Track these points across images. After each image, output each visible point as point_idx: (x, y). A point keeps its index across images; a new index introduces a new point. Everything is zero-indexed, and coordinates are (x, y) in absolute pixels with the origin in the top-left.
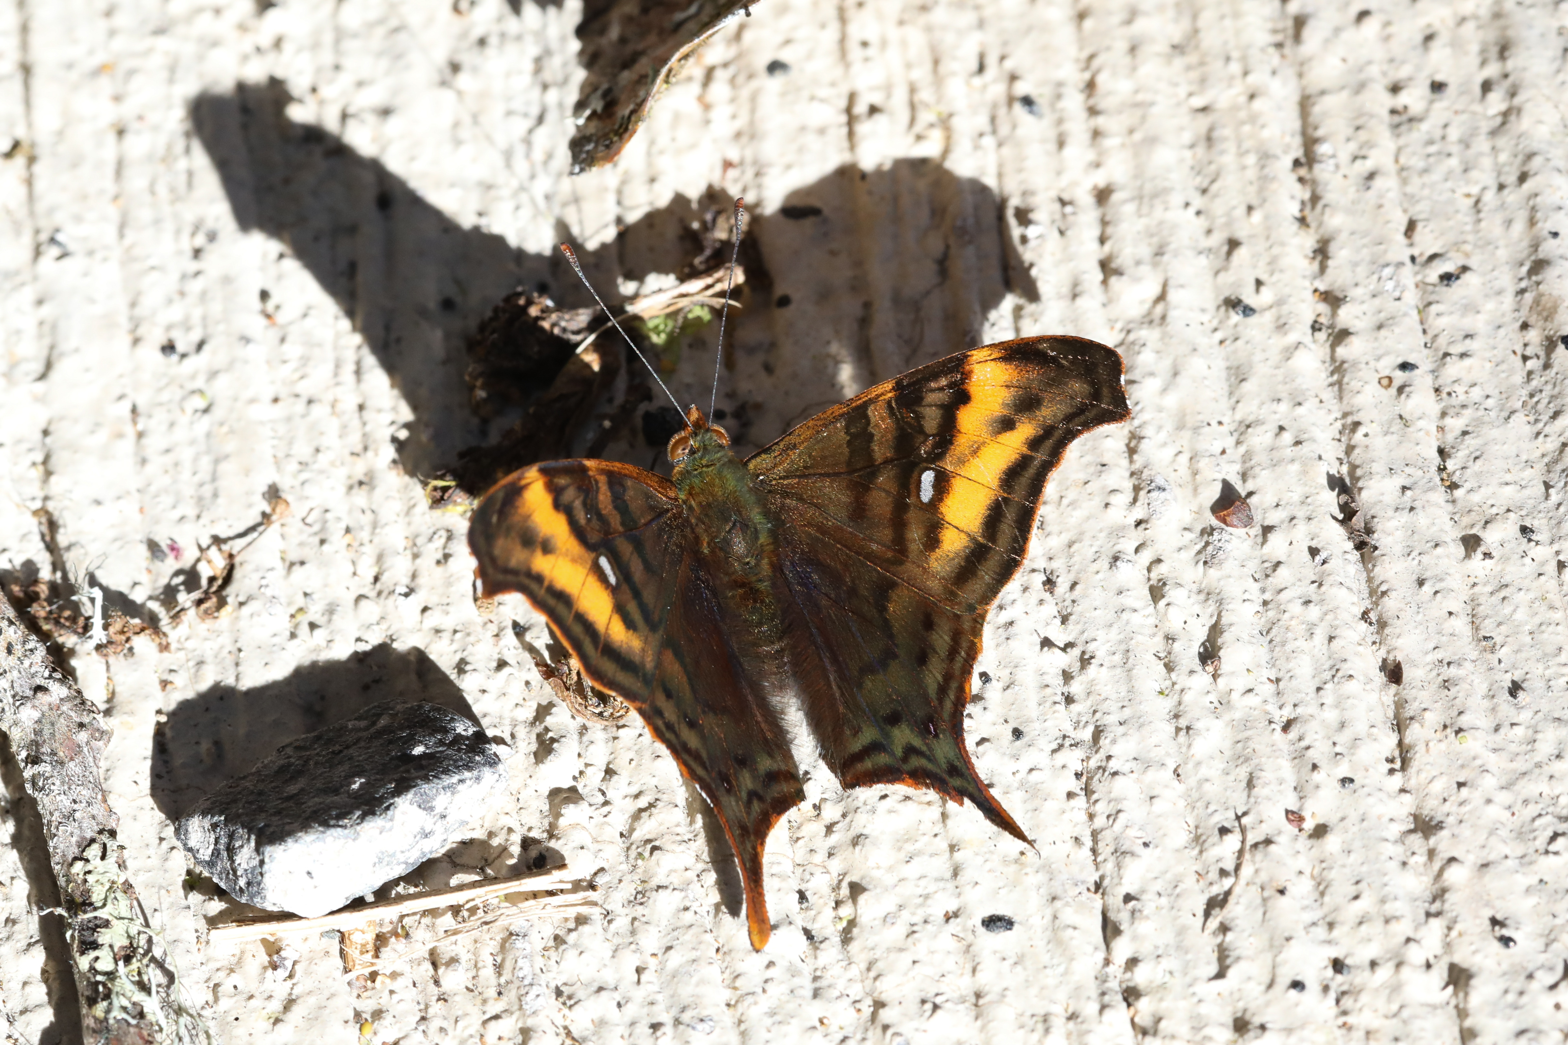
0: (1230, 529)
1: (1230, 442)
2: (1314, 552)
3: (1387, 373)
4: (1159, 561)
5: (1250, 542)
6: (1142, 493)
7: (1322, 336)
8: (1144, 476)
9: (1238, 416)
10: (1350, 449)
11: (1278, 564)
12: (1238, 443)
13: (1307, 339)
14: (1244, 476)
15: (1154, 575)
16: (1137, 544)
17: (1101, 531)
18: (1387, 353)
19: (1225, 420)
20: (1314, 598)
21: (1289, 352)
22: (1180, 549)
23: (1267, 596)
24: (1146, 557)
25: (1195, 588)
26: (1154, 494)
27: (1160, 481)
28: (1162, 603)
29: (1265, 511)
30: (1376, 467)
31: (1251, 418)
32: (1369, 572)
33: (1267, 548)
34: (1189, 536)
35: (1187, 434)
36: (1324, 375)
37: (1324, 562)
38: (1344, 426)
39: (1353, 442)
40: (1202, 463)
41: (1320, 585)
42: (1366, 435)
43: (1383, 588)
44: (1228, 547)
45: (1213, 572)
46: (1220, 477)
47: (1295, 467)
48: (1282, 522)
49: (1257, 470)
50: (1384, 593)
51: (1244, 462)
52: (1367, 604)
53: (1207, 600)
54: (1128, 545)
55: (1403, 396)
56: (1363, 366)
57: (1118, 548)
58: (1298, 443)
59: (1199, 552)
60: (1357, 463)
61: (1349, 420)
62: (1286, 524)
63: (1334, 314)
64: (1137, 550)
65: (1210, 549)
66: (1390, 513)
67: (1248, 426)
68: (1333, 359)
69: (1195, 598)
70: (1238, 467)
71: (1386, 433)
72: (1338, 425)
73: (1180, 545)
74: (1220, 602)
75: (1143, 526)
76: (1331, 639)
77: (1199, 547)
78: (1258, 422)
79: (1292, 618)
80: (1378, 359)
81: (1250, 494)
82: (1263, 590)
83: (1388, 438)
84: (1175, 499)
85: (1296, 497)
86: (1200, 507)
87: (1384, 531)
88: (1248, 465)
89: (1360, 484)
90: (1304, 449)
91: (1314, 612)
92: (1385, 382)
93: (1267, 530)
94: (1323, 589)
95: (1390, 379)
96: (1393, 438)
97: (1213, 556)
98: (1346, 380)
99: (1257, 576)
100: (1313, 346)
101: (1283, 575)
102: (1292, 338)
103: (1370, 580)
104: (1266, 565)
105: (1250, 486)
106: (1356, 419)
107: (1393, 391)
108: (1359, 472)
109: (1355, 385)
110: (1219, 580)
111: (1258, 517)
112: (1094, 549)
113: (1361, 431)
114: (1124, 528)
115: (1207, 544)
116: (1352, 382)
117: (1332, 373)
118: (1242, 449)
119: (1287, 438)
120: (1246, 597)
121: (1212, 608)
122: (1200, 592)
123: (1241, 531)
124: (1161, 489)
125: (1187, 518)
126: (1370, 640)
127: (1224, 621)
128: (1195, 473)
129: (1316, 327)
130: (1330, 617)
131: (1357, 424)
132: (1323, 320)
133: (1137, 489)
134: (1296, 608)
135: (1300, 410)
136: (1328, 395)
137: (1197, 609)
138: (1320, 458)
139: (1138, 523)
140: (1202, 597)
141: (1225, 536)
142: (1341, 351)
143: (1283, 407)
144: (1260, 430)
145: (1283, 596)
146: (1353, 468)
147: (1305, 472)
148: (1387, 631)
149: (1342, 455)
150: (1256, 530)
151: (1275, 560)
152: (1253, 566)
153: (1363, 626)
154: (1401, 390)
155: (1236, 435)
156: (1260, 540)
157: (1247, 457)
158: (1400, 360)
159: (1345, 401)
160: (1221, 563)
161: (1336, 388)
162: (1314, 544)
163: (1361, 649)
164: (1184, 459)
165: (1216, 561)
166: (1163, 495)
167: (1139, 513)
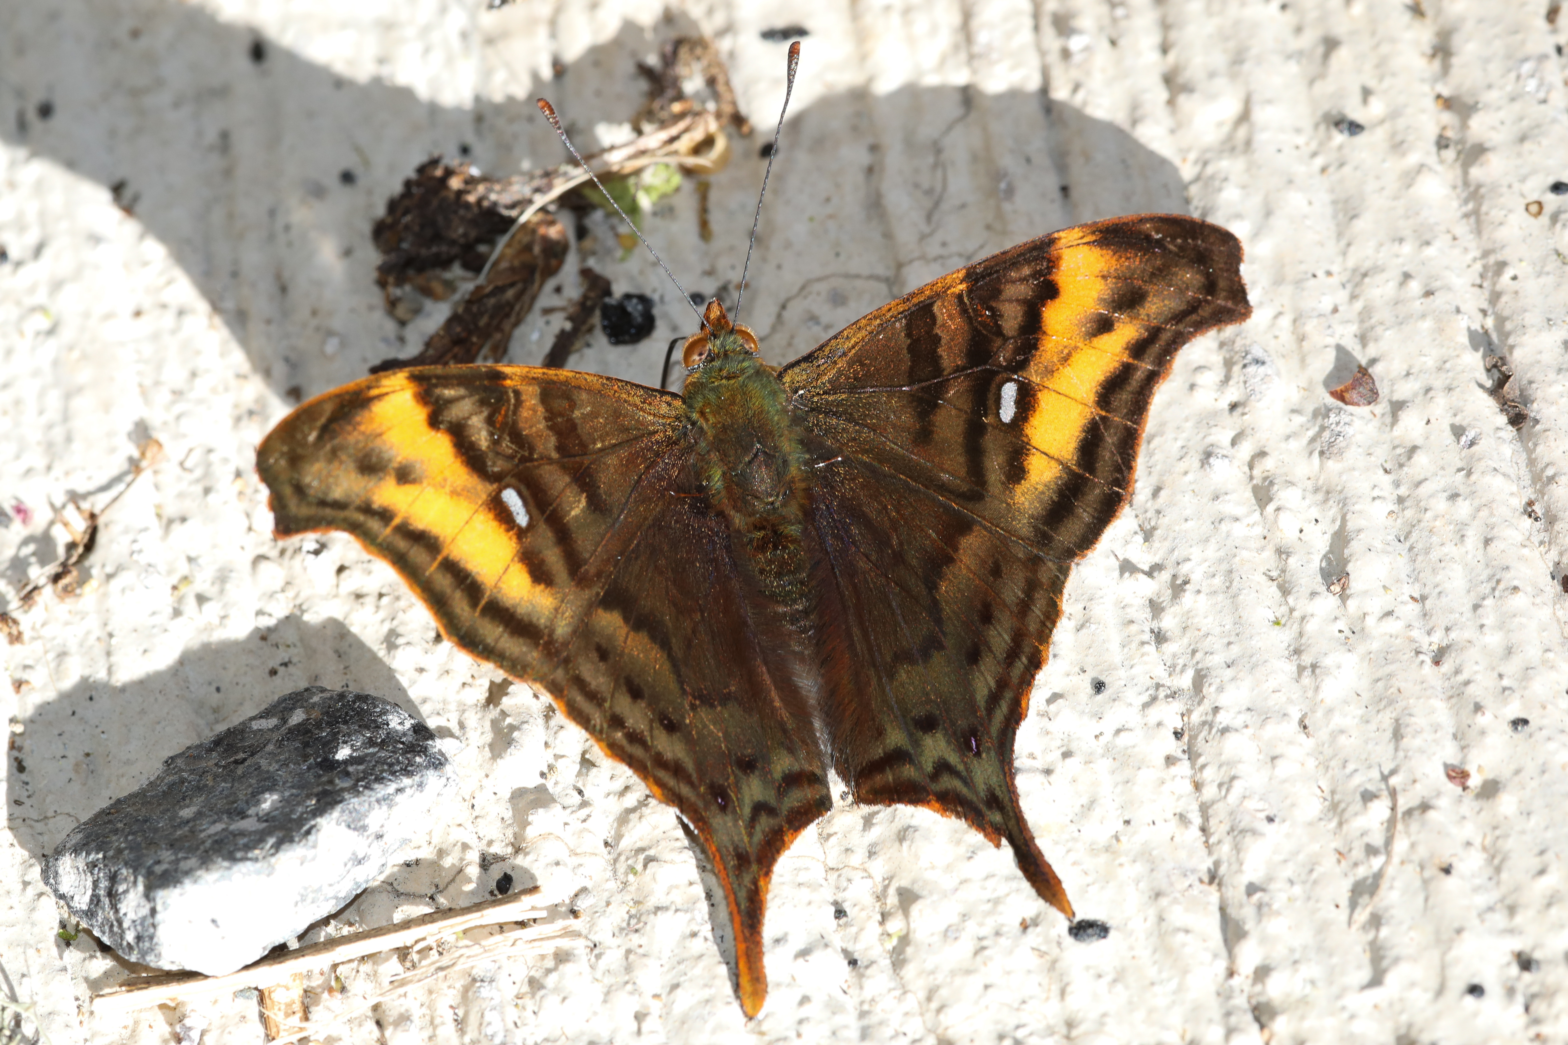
0: (1350, 408)
1: (1342, 296)
2: (1458, 431)
3: (1535, 197)
4: (1262, 454)
5: (1376, 423)
6: (1236, 369)
7: (1450, 154)
8: (1238, 346)
9: (1351, 263)
10: (1495, 297)
11: (1414, 449)
12: (1353, 297)
13: (1432, 160)
14: (1363, 339)
15: (1256, 472)
16: (1232, 434)
17: (1187, 419)
18: (1534, 172)
19: (1335, 269)
20: (1462, 489)
21: (1410, 177)
22: (1288, 437)
23: (1403, 491)
24: (1246, 449)
25: (1309, 485)
26: (1252, 369)
27: (1257, 352)
28: (1270, 508)
29: (1393, 382)
30: (1530, 318)
31: (1367, 265)
32: (1530, 452)
33: (1398, 430)
34: (1299, 420)
35: (1287, 290)
36: (1455, 204)
37: (1472, 444)
38: (1485, 267)
39: (1498, 288)
40: (1310, 327)
41: (1469, 473)
42: (1514, 278)
43: (1550, 472)
44: (1349, 431)
45: (1332, 465)
46: (1332, 341)
47: (1427, 325)
48: (1416, 395)
49: (1379, 330)
50: (1551, 479)
51: (1362, 321)
52: (1529, 494)
53: (1326, 500)
54: (1223, 436)
55: (1559, 226)
56: (1504, 190)
57: (1210, 439)
58: (1429, 293)
59: (1313, 440)
60: (1506, 313)
61: (1492, 259)
62: (1420, 398)
63: (1464, 126)
64: (1234, 442)
65: (1326, 434)
66: (1552, 376)
67: (1365, 275)
68: (1466, 183)
69: (1311, 498)
70: (1354, 328)
71: (1539, 275)
72: (1478, 267)
73: (1288, 431)
74: (1344, 503)
75: (1240, 410)
76: (1487, 542)
77: (1311, 433)
78: (1377, 269)
79: (1436, 518)
80: (1523, 180)
81: (1373, 361)
82: (1397, 484)
83: (1543, 280)
84: (1278, 374)
85: (1430, 362)
86: (1311, 382)
87: (1545, 400)
88: (1367, 325)
89: (1511, 341)
90: (1439, 300)
91: (1463, 508)
92: (1534, 208)
93: (1397, 407)
94: (1473, 478)
95: (1540, 204)
96: (1549, 280)
97: (1331, 444)
98: (1484, 209)
99: (1388, 466)
100: (1439, 168)
101: (1421, 462)
102: (1413, 159)
103: (1531, 462)
104: (1399, 451)
105: (1372, 351)
106: (1500, 257)
107: (1544, 219)
108: (1508, 326)
109: (1496, 214)
110: (1340, 474)
111: (1383, 390)
112: (1180, 443)
113: (1508, 273)
114: (1215, 414)
115: (1323, 428)
116: (1493, 211)
117: (1466, 201)
118: (1358, 305)
119: (1415, 287)
120: (1376, 493)
121: (1333, 510)
122: (1316, 490)
123: (1364, 410)
124: (1258, 362)
125: (1295, 397)
126: (1536, 539)
127: (1351, 525)
128: (1302, 339)
129: (1442, 143)
130: (1484, 513)
131: (1502, 265)
132: (1450, 134)
133: (1229, 364)
134: (1440, 505)
135: (1430, 251)
136: (1462, 229)
137: (1315, 513)
138: (1458, 311)
139: (1233, 407)
140: (1320, 496)
141: (1344, 418)
142: (1476, 173)
143: (1407, 249)
144: (1379, 278)
145: (1423, 490)
146: (1501, 320)
147: (1441, 330)
148: (1558, 526)
149: (1485, 305)
150: (1382, 407)
151: (1409, 445)
152: (1382, 454)
153: (1527, 522)
154: (1555, 218)
155: (1349, 287)
156: (1388, 419)
157: (1365, 314)
158: (1551, 180)
159: (1485, 236)
160: (1341, 453)
161: (1472, 220)
162: (1457, 421)
163: (1526, 551)
164: (1285, 322)
165: (1335, 450)
166: (1262, 370)
167: (1233, 394)
